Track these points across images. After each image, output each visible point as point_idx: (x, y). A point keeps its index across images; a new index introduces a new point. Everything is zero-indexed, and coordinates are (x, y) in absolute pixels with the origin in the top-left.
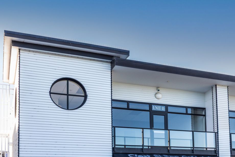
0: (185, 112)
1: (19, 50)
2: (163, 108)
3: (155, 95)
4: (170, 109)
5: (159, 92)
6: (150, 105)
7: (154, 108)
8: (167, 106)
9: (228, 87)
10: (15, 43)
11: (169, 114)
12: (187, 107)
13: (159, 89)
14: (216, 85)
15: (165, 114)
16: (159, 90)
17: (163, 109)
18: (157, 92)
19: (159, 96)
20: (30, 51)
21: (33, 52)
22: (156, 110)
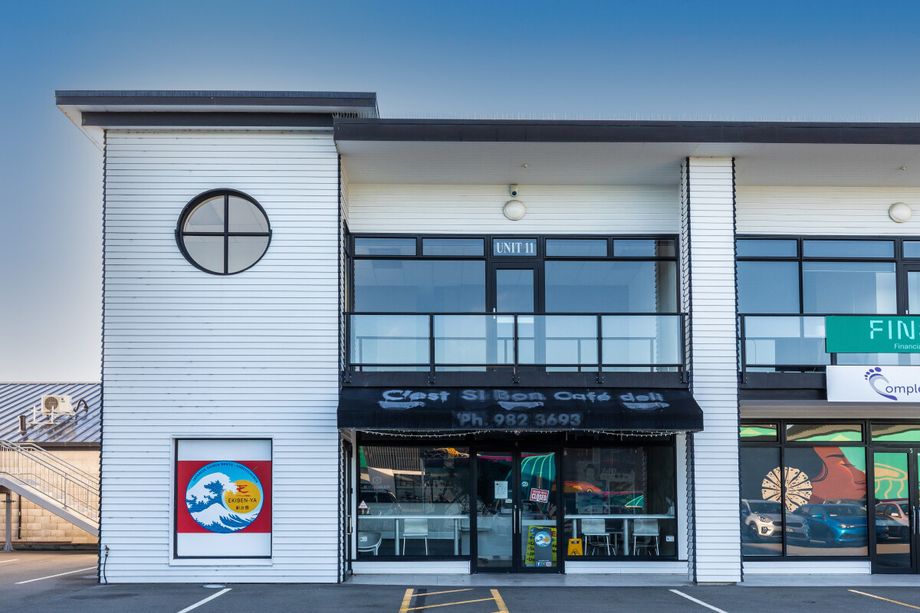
0: (604, 254)
1: (105, 131)
2: (529, 246)
3: (504, 208)
4: (552, 249)
5: (517, 198)
6: (488, 240)
7: (499, 248)
8: (541, 240)
9: (733, 159)
10: (90, 118)
11: (548, 264)
12: (610, 236)
13: (516, 190)
14: (688, 159)
15: (536, 264)
16: (514, 193)
17: (530, 249)
18: (510, 198)
19: (516, 209)
20: (129, 132)
21: (138, 132)
22: (504, 253)
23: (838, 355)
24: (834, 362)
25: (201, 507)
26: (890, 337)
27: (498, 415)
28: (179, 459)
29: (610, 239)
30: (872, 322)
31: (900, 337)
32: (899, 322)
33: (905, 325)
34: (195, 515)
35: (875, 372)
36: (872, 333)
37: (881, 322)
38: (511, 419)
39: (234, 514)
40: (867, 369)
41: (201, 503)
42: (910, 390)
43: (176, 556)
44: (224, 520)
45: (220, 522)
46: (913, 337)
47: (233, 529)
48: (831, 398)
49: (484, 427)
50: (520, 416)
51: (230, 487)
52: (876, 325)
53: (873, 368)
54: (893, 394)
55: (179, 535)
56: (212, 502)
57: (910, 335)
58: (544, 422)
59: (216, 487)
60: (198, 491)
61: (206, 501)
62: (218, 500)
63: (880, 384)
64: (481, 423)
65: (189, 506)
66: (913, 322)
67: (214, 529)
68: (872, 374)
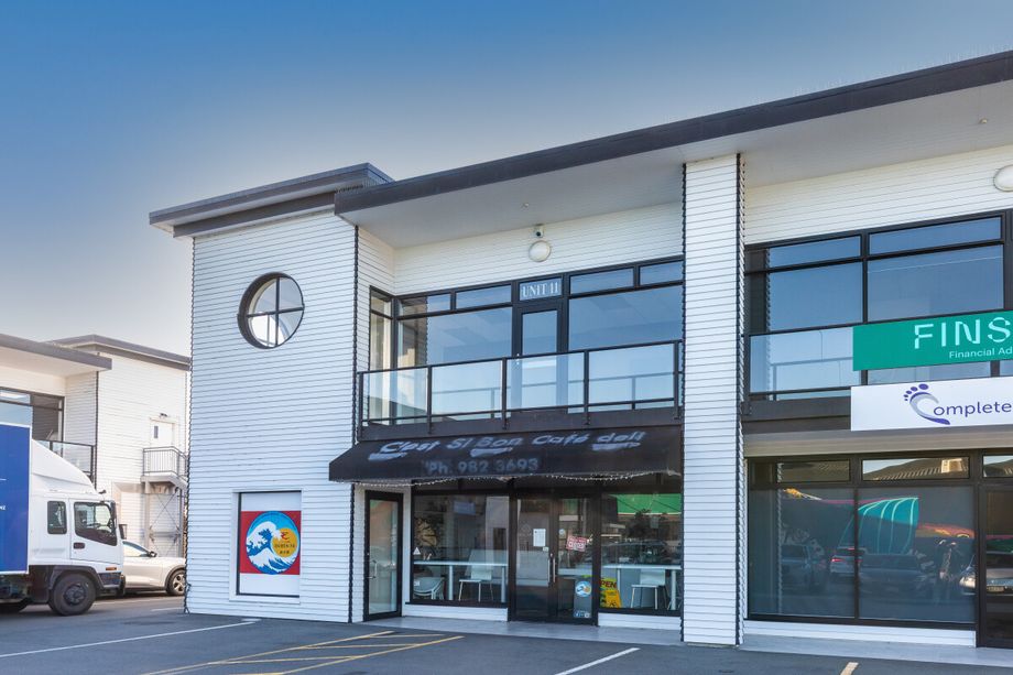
0: (630, 283)
1: (194, 238)
2: (554, 286)
3: (529, 251)
4: (577, 286)
5: (540, 238)
6: (515, 285)
7: (527, 293)
8: (566, 278)
9: (738, 156)
11: (572, 302)
12: (637, 263)
13: (541, 231)
14: (684, 166)
15: (559, 306)
16: (539, 234)
17: (555, 289)
19: (541, 250)
20: (208, 236)
22: (531, 297)
23: (869, 372)
24: (864, 381)
25: (256, 551)
26: (944, 344)
27: (461, 463)
28: (243, 510)
29: (637, 267)
30: (917, 328)
31: (957, 343)
32: (958, 324)
33: (966, 326)
34: (252, 558)
35: (920, 390)
36: (917, 341)
37: (931, 325)
38: (473, 466)
39: (279, 557)
40: (908, 386)
41: (256, 548)
42: (970, 410)
43: (238, 593)
44: (271, 562)
45: (269, 565)
46: (978, 341)
47: (278, 571)
48: (855, 426)
49: (449, 475)
50: (481, 463)
51: (276, 534)
52: (922, 331)
53: (917, 385)
54: (944, 417)
55: (241, 574)
56: (264, 547)
57: (974, 338)
58: (503, 469)
59: (266, 534)
60: (254, 538)
61: (259, 546)
62: (267, 545)
63: (926, 405)
64: (446, 471)
65: (248, 550)
66: (978, 322)
67: (264, 570)
68: (913, 393)
